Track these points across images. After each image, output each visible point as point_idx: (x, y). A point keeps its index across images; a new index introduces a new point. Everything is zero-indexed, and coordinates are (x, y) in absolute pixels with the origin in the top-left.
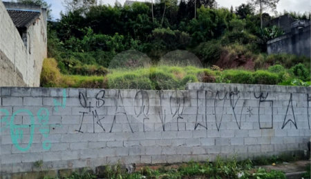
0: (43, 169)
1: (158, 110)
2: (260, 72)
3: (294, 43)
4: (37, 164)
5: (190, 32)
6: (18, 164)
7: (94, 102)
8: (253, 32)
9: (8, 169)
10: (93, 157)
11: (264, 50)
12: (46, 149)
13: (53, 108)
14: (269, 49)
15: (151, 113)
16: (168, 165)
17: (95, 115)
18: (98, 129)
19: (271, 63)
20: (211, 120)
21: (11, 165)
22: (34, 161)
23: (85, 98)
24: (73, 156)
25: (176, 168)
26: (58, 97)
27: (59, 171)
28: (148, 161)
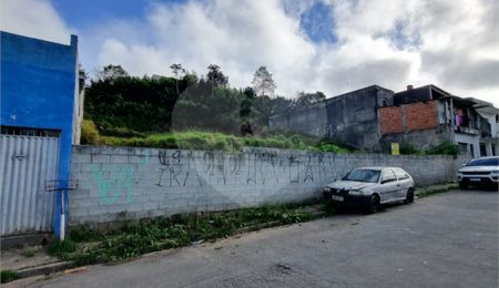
0: (128, 218)
1: (221, 168)
2: (270, 140)
3: (288, 119)
4: (123, 214)
5: (209, 105)
6: (104, 215)
7: (171, 161)
8: (258, 109)
9: (95, 220)
10: (170, 206)
11: (267, 123)
12: (129, 200)
13: (137, 166)
14: (270, 123)
15: (216, 170)
16: (228, 211)
17: (172, 171)
18: (174, 183)
19: (273, 133)
20: (259, 175)
21: (98, 216)
22: (120, 211)
23: (164, 156)
24: (153, 206)
25: (233, 213)
26: (141, 156)
27: (141, 220)
28: (212, 209)
